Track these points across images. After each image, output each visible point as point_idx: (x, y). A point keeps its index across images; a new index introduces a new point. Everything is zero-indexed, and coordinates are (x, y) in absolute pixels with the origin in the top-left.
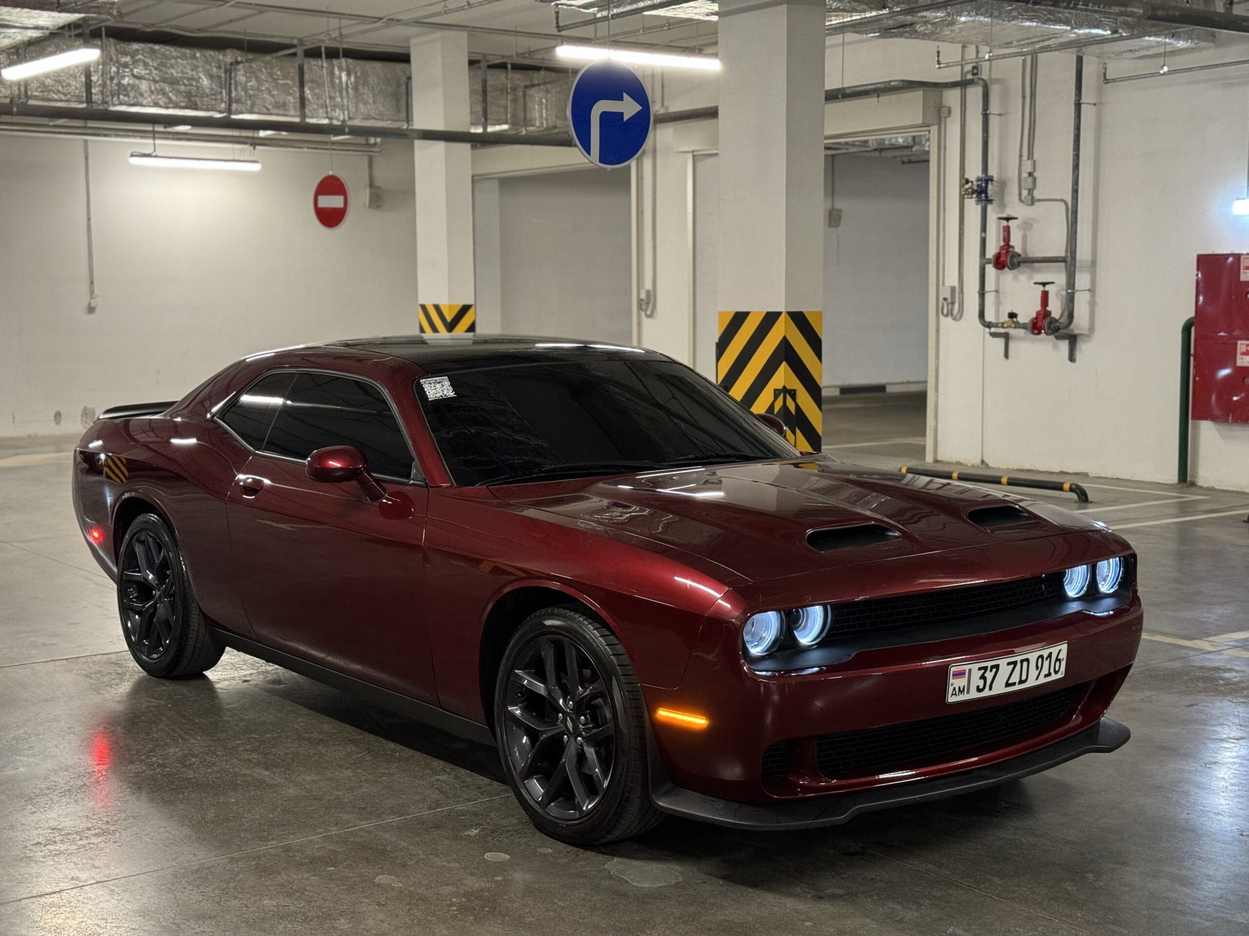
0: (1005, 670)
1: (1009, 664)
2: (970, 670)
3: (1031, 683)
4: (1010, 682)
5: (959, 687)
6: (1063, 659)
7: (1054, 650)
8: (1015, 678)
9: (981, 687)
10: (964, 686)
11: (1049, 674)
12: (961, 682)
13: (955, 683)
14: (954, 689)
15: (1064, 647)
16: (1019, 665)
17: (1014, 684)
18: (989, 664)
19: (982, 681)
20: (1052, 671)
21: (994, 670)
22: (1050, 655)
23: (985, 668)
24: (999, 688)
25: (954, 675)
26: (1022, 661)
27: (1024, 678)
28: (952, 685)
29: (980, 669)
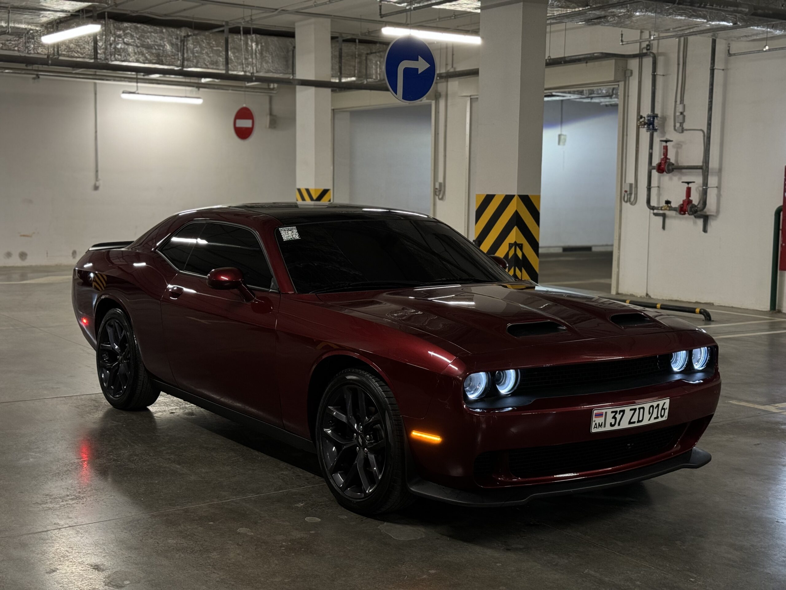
0: (628, 413)
1: (631, 410)
2: (606, 413)
3: (645, 422)
4: (631, 421)
5: (599, 423)
6: (666, 409)
7: (661, 403)
8: (635, 419)
9: (613, 424)
10: (602, 423)
11: (657, 418)
12: (600, 420)
13: (596, 420)
14: (596, 424)
15: (667, 401)
16: (637, 411)
17: (634, 423)
18: (618, 409)
19: (614, 420)
20: (659, 415)
21: (622, 413)
22: (658, 405)
23: (616, 412)
24: (625, 425)
25: (596, 415)
26: (640, 409)
27: (640, 419)
28: (595, 421)
29: (612, 412)
